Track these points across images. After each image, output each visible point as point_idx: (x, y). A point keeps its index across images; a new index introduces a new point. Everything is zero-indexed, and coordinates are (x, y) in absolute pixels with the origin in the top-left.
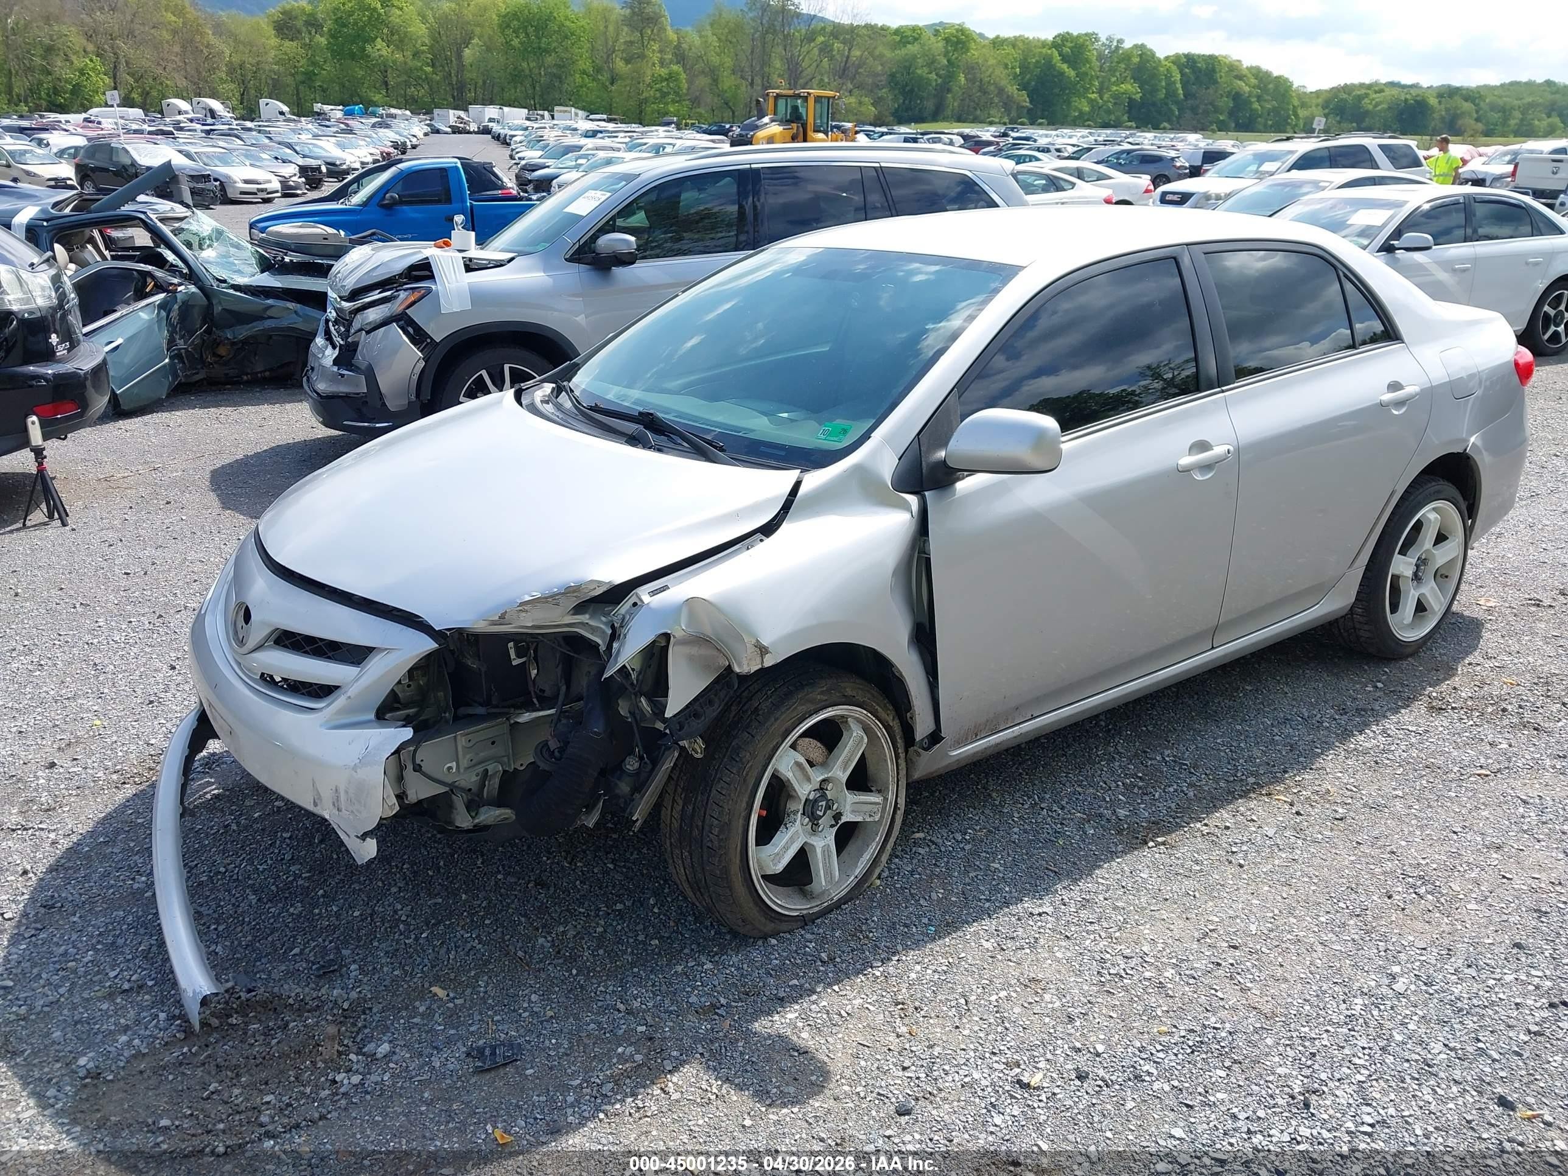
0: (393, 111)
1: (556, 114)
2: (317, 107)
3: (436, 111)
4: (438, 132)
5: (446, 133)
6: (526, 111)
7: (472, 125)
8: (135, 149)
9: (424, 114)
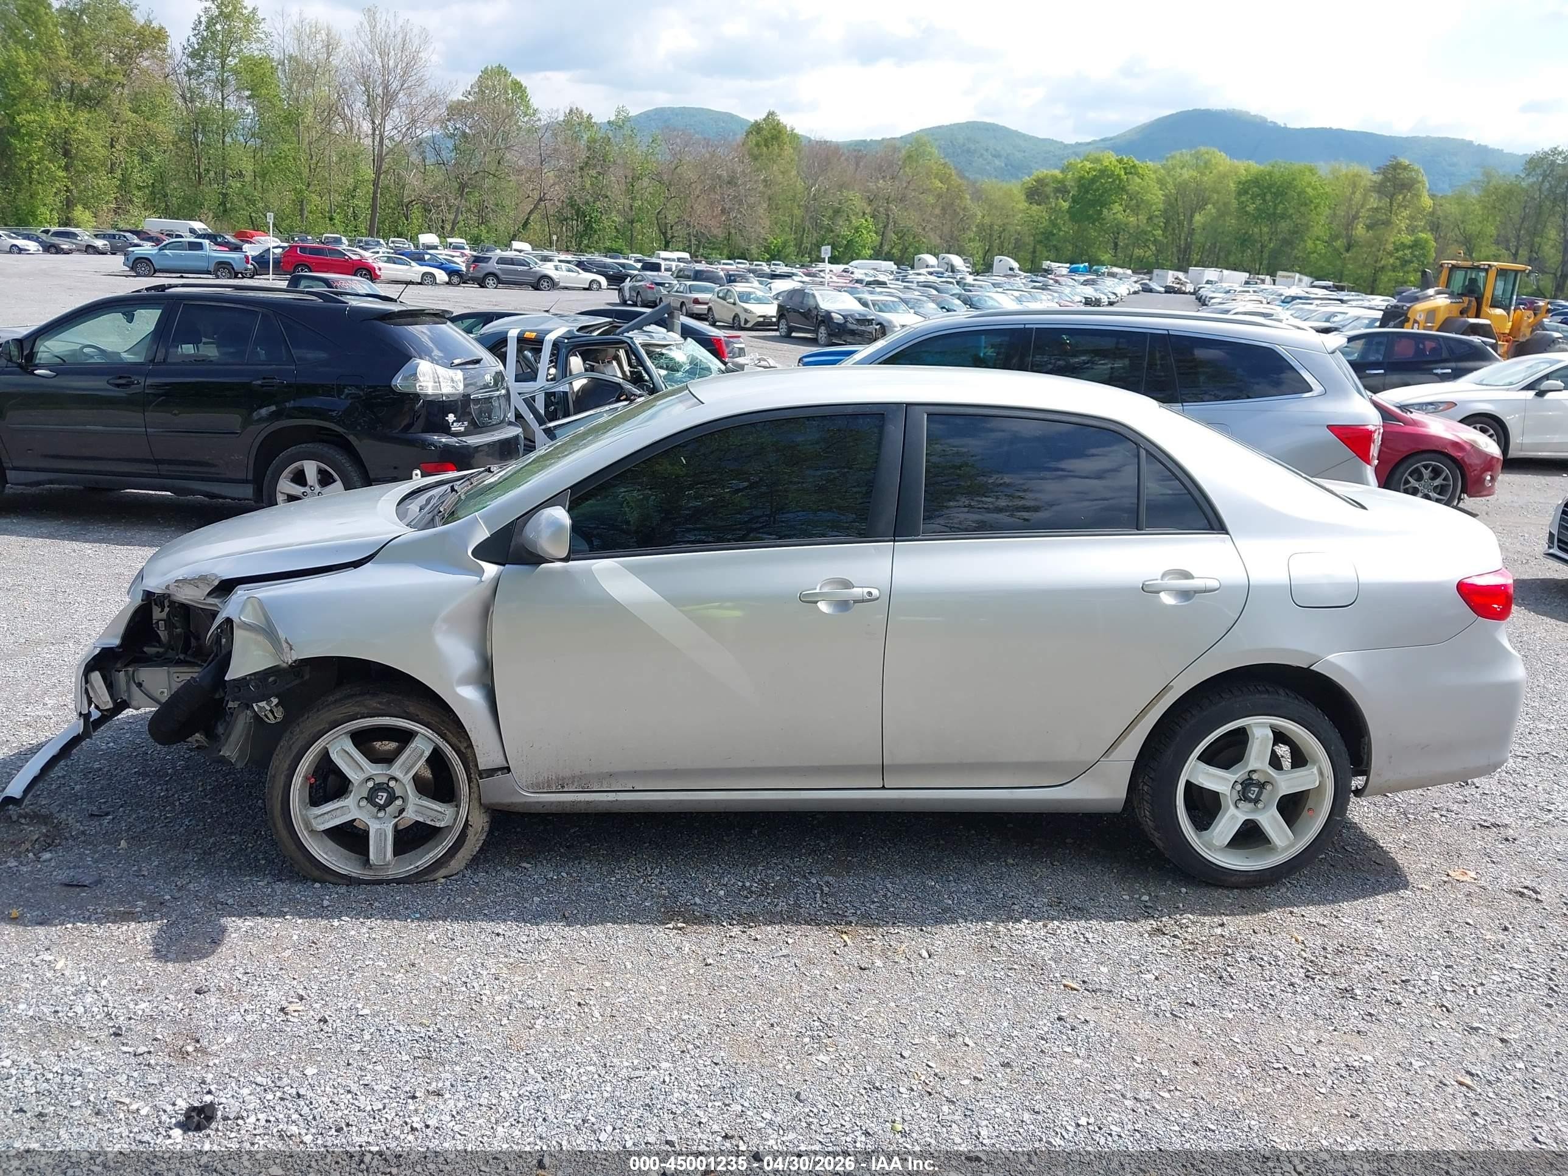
0: (1115, 270)
1: (1278, 279)
2: (1046, 264)
3: (1156, 272)
4: (1151, 291)
5: (1160, 292)
6: (1247, 275)
7: (1188, 285)
8: (821, 295)
9: (1145, 274)
